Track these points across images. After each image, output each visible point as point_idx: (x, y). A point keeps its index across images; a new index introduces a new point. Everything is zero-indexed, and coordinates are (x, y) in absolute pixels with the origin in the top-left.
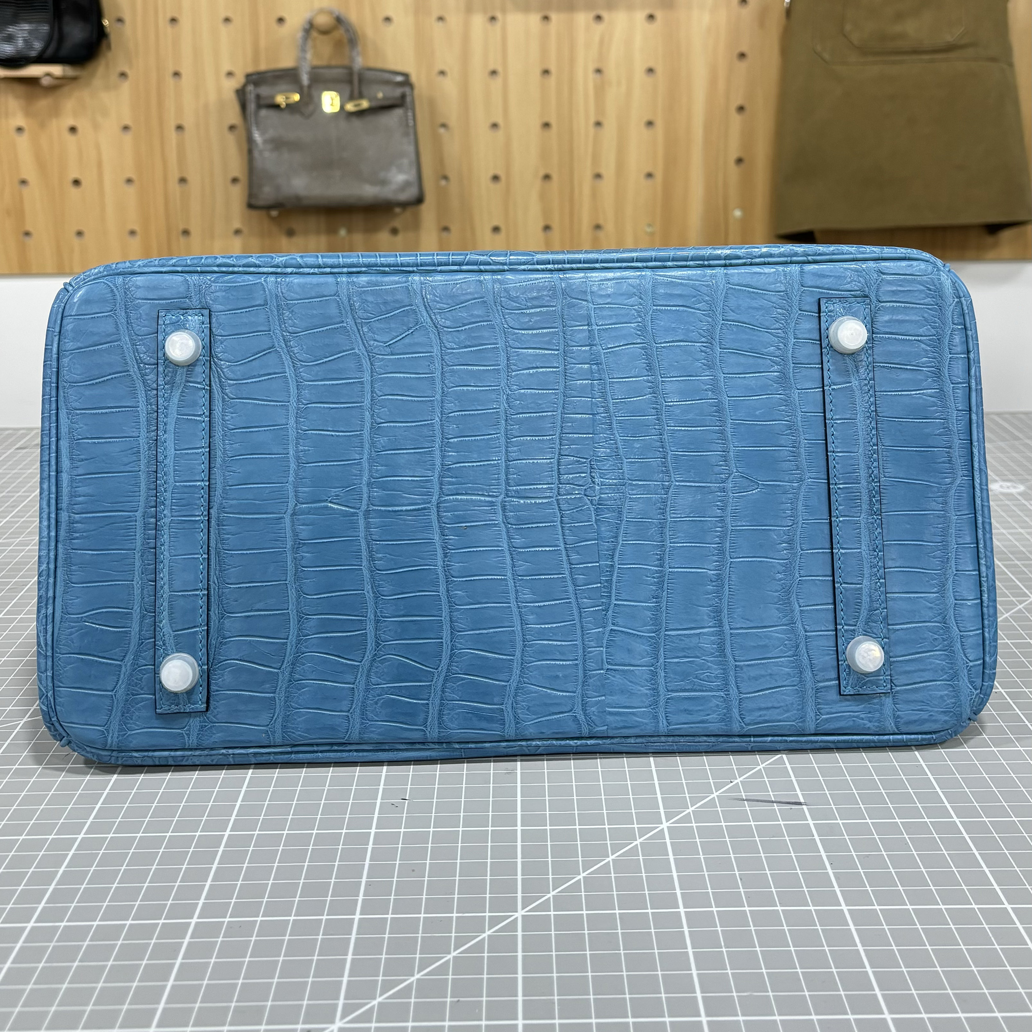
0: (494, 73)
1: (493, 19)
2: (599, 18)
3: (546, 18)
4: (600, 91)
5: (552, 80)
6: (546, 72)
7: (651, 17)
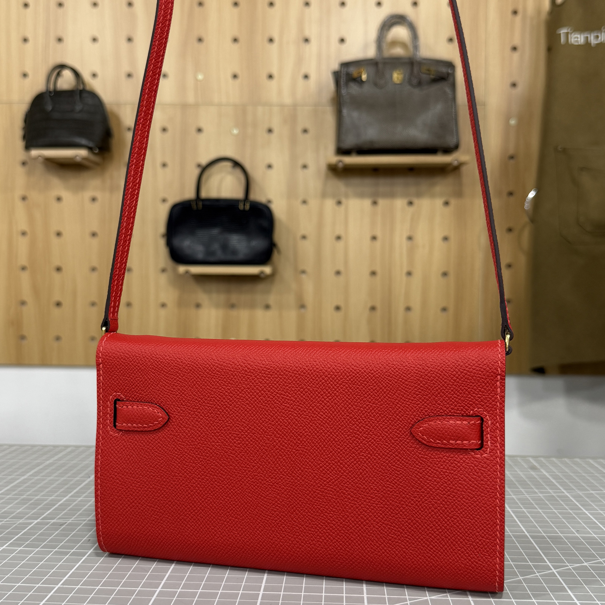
0: (339, 238)
1: (339, 203)
2: (411, 203)
3: (375, 203)
4: (411, 252)
5: (378, 244)
6: (374, 238)
7: (446, 203)
